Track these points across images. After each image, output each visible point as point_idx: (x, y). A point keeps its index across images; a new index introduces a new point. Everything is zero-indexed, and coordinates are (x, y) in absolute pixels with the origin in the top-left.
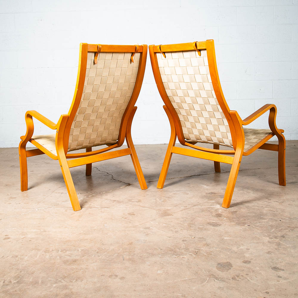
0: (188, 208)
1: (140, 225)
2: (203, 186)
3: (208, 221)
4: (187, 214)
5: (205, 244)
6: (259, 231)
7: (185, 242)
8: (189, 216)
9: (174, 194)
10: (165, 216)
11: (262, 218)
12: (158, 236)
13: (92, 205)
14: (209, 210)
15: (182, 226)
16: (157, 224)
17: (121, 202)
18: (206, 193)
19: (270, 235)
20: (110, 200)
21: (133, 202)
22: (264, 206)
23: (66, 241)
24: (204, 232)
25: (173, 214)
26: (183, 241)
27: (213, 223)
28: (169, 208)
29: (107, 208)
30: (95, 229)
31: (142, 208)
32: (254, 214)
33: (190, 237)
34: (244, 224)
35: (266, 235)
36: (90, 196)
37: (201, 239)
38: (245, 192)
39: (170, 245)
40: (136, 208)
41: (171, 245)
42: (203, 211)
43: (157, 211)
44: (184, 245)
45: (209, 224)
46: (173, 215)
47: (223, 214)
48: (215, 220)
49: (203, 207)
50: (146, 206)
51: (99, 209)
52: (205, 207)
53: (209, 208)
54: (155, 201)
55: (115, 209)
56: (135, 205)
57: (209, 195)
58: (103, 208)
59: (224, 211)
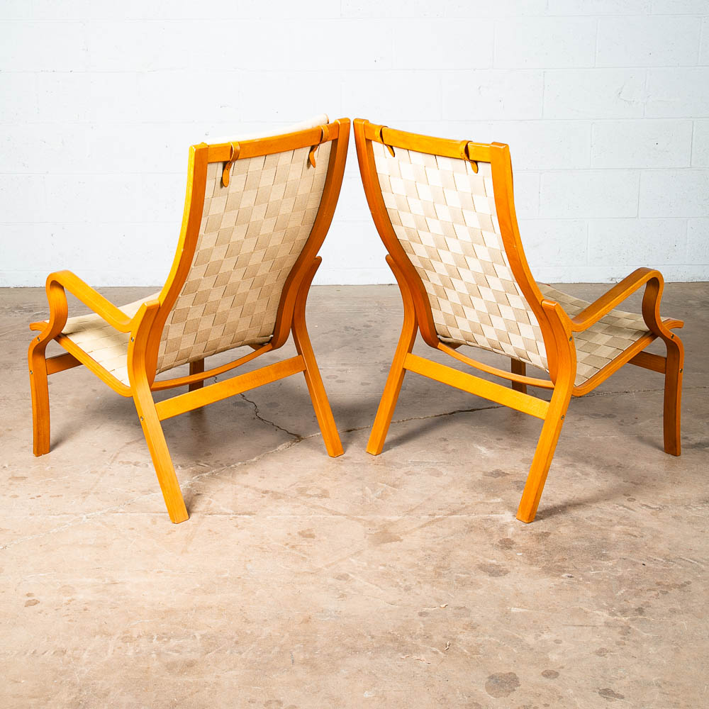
0: (438, 520)
1: (327, 566)
2: (479, 447)
3: (481, 559)
4: (434, 537)
5: (468, 626)
6: (590, 594)
7: (425, 619)
8: (439, 544)
9: (408, 473)
10: (384, 542)
11: (603, 555)
12: (367, 599)
13: (211, 506)
14: (485, 526)
15: (421, 572)
16: (365, 564)
17: (280, 498)
18: (485, 474)
19: (613, 606)
20: (256, 490)
21: (311, 496)
22: (615, 520)
23: (165, 612)
24: (470, 591)
25: (402, 538)
26: (421, 614)
27: (492, 565)
28: (394, 518)
29: (250, 514)
30: (227, 578)
31: (333, 517)
32: (587, 544)
33: (436, 604)
34: (561, 570)
35: (605, 604)
36: (205, 475)
37: (462, 610)
38: (578, 474)
39: (392, 624)
40: (318, 516)
41: (394, 626)
42: (471, 528)
43: (364, 525)
44: (422, 626)
45: (483, 568)
46: (401, 541)
47: (517, 540)
48: (496, 557)
49: (473, 517)
50: (340, 510)
51: (231, 516)
52: (476, 516)
53: (486, 520)
54: (360, 494)
55: (268, 517)
56: (314, 507)
57: (491, 479)
58: (240, 514)
59: (520, 532)
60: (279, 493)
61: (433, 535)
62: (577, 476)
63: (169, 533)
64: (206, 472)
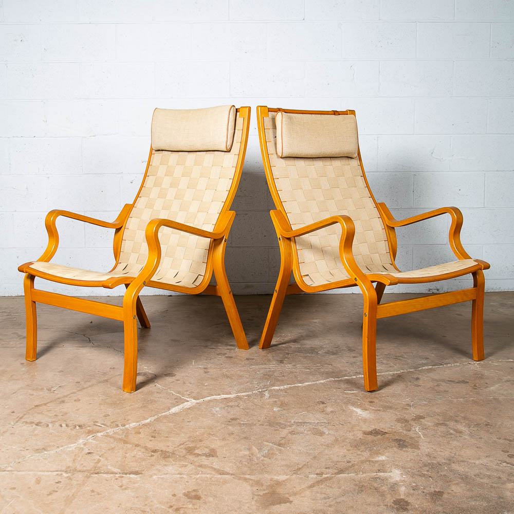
0: (326, 479)
2: (355, 409)
4: (325, 498)
8: (330, 506)
9: (292, 433)
10: (273, 504)
13: (99, 465)
14: (375, 485)
17: (169, 457)
18: (365, 433)
20: (146, 448)
21: (198, 455)
25: (291, 499)
28: (282, 478)
29: (136, 473)
31: (219, 476)
32: (485, 504)
36: (99, 434)
38: (452, 431)
40: (203, 476)
42: (361, 488)
43: (252, 486)
46: (291, 502)
47: (411, 500)
49: (361, 476)
50: (228, 469)
51: (117, 475)
52: (364, 475)
53: (375, 479)
54: (247, 453)
55: (155, 477)
56: (201, 466)
57: (370, 438)
58: (126, 474)
59: (412, 491)
60: (168, 452)
61: (323, 496)
62: (451, 434)
63: (50, 494)
64: (101, 432)
